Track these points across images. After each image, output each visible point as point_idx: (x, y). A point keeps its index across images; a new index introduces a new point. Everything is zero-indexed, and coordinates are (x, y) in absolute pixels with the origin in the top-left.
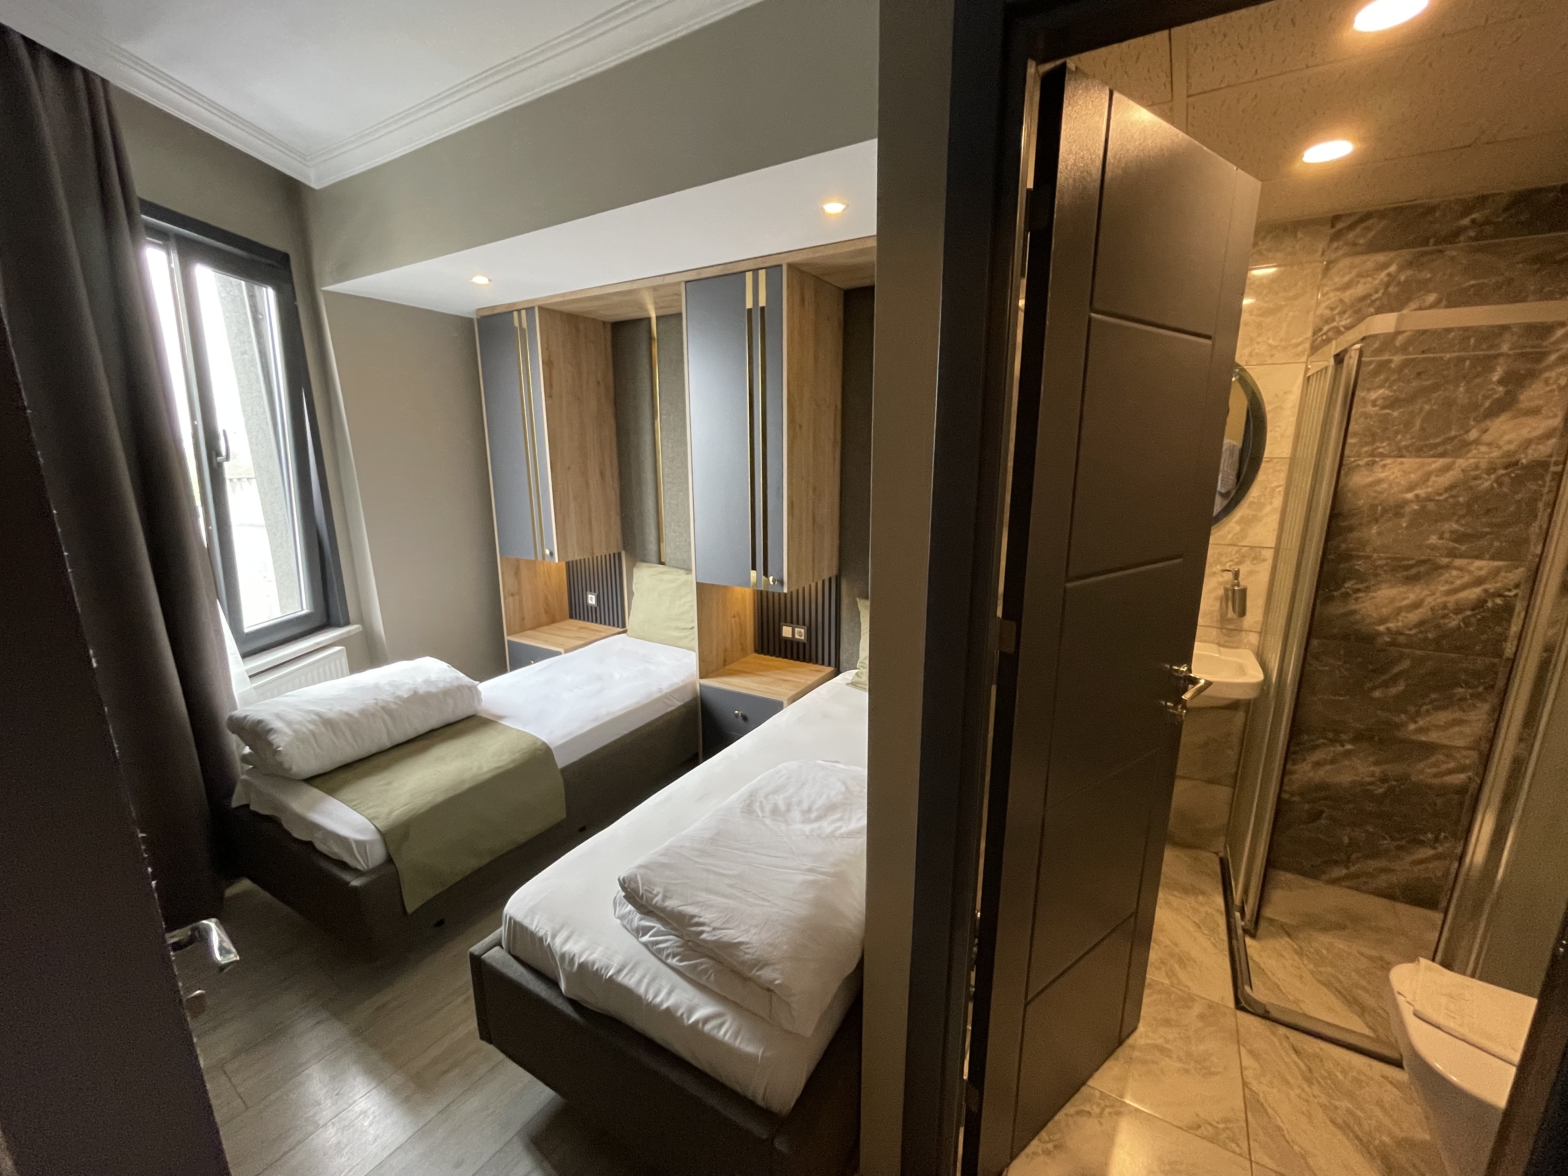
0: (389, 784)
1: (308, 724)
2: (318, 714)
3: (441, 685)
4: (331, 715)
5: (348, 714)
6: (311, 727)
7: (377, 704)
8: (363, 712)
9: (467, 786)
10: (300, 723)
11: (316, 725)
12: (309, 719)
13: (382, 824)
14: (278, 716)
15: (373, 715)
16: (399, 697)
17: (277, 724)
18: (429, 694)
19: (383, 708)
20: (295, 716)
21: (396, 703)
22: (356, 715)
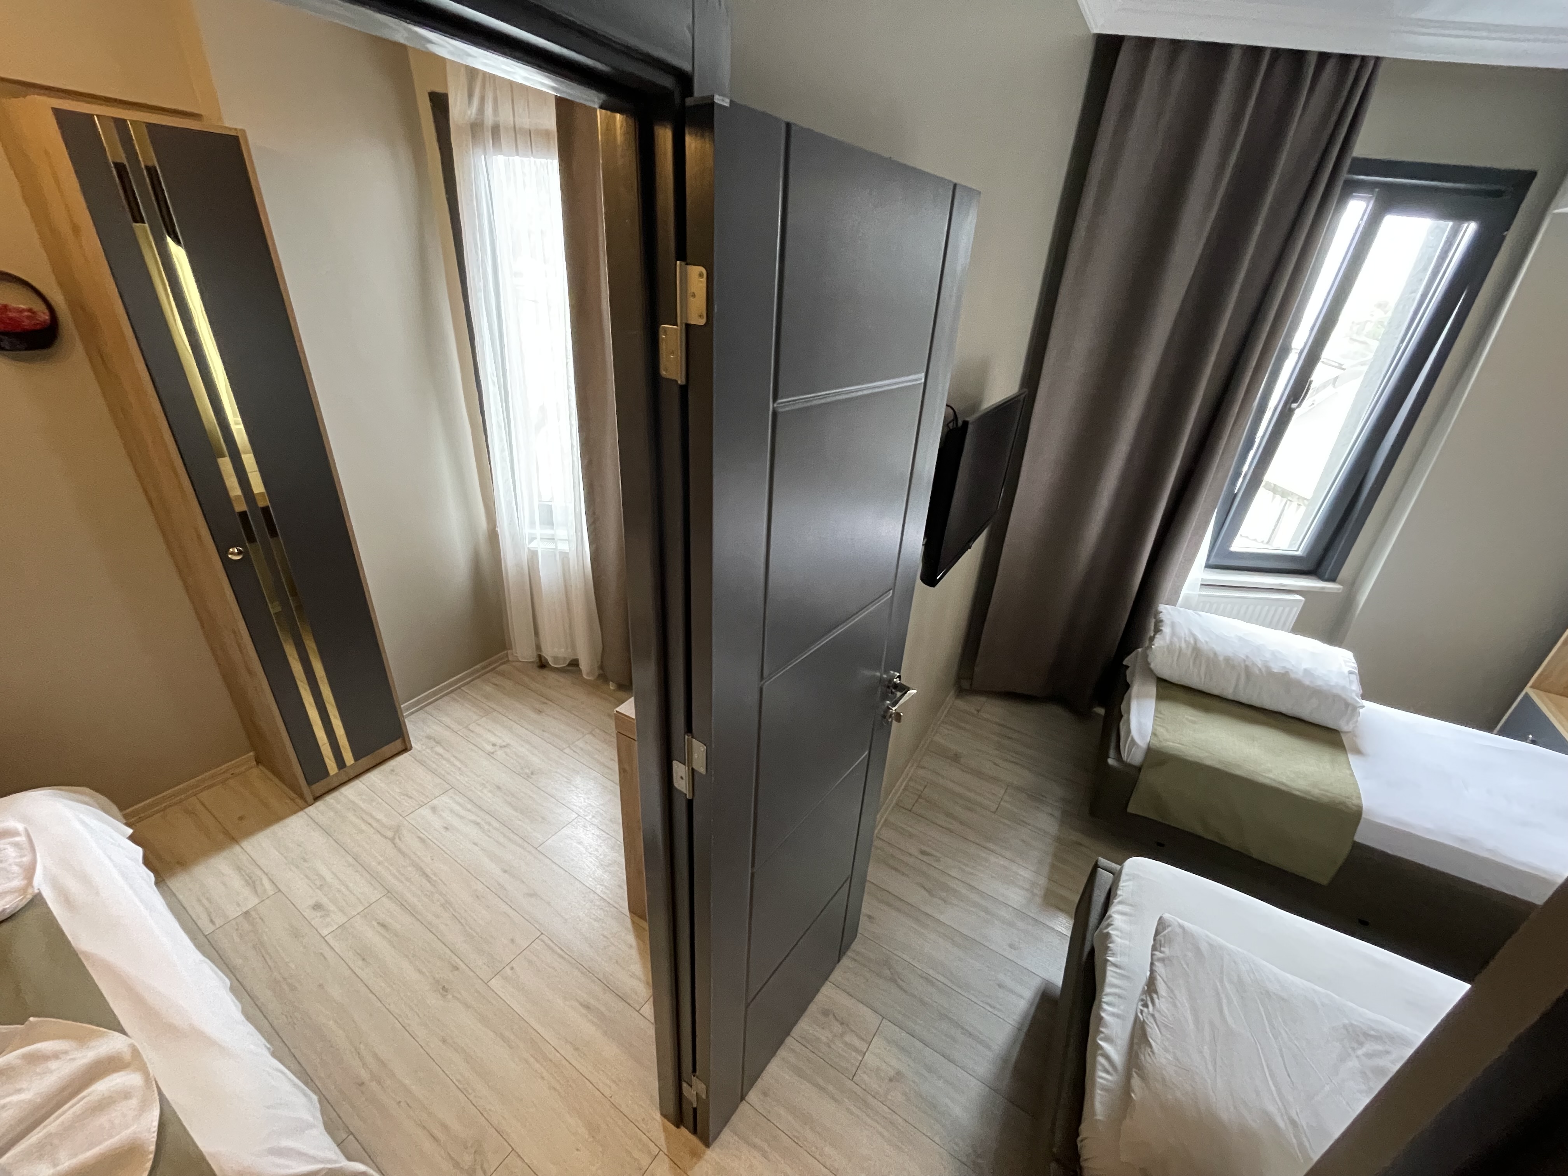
0: (1194, 722)
1: (1183, 641)
2: (1196, 640)
3: (1319, 683)
4: (1204, 647)
5: (1215, 654)
6: (1183, 645)
7: (1244, 661)
8: (1227, 660)
9: (1238, 772)
10: (1180, 639)
11: (1188, 647)
12: (1187, 639)
13: (1156, 743)
14: (1173, 625)
15: (1233, 667)
16: (1268, 668)
17: (1166, 629)
18: (1298, 684)
19: (1247, 667)
20: (1183, 632)
21: (1260, 670)
22: (1221, 658)
